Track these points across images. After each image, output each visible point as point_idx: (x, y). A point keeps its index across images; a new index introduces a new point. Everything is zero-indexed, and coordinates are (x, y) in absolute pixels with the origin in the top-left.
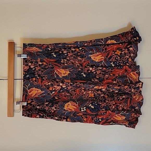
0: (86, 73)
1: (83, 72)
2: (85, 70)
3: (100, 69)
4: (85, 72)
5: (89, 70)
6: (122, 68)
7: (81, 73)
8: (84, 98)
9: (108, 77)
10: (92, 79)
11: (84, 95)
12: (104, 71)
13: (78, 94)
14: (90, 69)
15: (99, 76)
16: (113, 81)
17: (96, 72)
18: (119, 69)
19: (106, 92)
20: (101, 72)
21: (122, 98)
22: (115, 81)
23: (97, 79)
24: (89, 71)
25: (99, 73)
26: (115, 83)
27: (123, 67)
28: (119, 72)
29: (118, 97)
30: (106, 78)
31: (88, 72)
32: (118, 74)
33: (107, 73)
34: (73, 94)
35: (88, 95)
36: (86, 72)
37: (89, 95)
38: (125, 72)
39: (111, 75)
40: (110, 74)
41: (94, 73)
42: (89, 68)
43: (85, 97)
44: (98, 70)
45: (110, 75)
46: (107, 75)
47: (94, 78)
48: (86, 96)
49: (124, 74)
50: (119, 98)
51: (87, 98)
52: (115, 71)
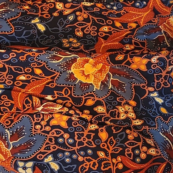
0: (46, 20)
1: (37, 16)
2: (42, 10)
3: (86, 8)
4: (44, 16)
5: (55, 9)
6: (145, 6)
7: (30, 21)
8: (36, 124)
9: (110, 33)
10: (65, 41)
11: (38, 115)
12: (99, 15)
13: (18, 109)
14: (58, 7)
15: (83, 30)
16: (124, 44)
17: (77, 16)
18: (138, 7)
19: (107, 119)
20: (91, 17)
21: (146, 153)
22: (130, 43)
23: (78, 38)
24: (55, 14)
25: (85, 20)
26: (129, 49)
27: (147, 3)
28: (138, 15)
29: (138, 148)
30: (104, 34)
31: (52, 16)
32: (136, 22)
33: (106, 18)
34: (3, 105)
35: (50, 119)
36: (47, 16)
37: (53, 118)
38: (155, 17)
39: (118, 24)
40: (113, 23)
41: (71, 18)
42: (54, 3)
43: (39, 124)
44: (80, 10)
45: (113, 25)
46: (107, 25)
47: (70, 37)
48: (43, 119)
49: (151, 22)
50: (137, 152)
51: (45, 126)
52: (127, 12)
